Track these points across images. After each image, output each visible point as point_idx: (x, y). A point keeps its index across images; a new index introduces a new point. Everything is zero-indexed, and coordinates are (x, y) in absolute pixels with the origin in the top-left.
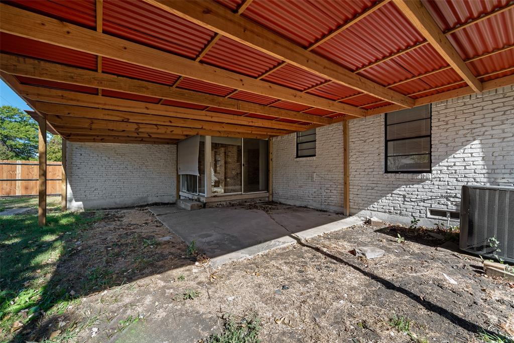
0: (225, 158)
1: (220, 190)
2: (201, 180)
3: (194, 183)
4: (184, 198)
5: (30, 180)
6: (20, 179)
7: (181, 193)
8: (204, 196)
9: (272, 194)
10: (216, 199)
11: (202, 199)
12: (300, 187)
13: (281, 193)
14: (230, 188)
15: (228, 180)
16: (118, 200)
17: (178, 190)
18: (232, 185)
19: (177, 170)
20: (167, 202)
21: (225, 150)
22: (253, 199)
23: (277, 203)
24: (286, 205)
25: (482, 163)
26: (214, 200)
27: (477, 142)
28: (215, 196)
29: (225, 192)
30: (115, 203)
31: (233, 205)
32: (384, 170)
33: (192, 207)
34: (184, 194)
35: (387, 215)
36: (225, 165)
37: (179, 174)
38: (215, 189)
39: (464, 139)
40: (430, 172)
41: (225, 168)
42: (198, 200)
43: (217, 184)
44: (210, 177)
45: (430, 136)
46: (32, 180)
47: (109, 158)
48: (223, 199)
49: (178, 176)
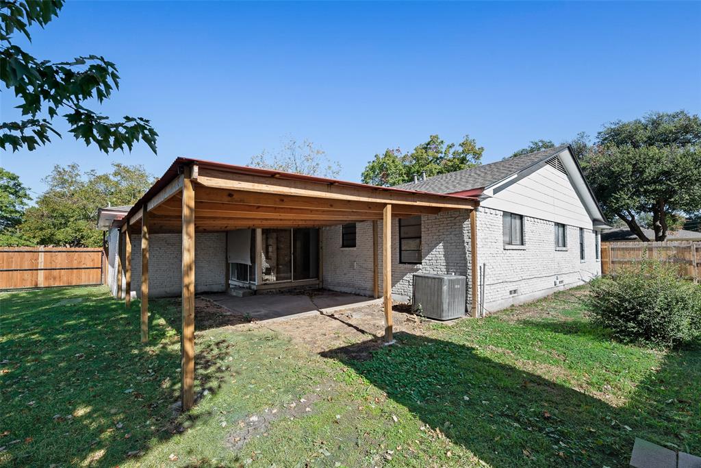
0: (277, 243)
1: (272, 278)
2: (252, 268)
3: (244, 272)
4: (233, 287)
5: (53, 269)
6: (42, 268)
7: (230, 282)
8: (255, 284)
9: (322, 282)
10: (266, 287)
11: (253, 287)
12: (345, 274)
13: (329, 281)
14: (282, 275)
15: (280, 267)
16: (168, 290)
17: (227, 279)
18: (284, 273)
19: (227, 258)
20: (216, 291)
21: (277, 235)
22: (303, 286)
23: (326, 290)
24: (333, 291)
25: (444, 258)
26: (264, 287)
27: (441, 244)
28: (265, 284)
29: (277, 280)
30: (166, 292)
31: (282, 293)
32: (398, 261)
33: (244, 294)
34: (234, 282)
35: (400, 296)
36: (277, 252)
37: (229, 262)
38: (267, 277)
39: (435, 242)
40: (421, 263)
41: (277, 255)
42: (250, 288)
43: (268, 272)
44: (261, 264)
45: (420, 237)
46: (55, 269)
47: (160, 249)
48: (272, 287)
49: (227, 265)
